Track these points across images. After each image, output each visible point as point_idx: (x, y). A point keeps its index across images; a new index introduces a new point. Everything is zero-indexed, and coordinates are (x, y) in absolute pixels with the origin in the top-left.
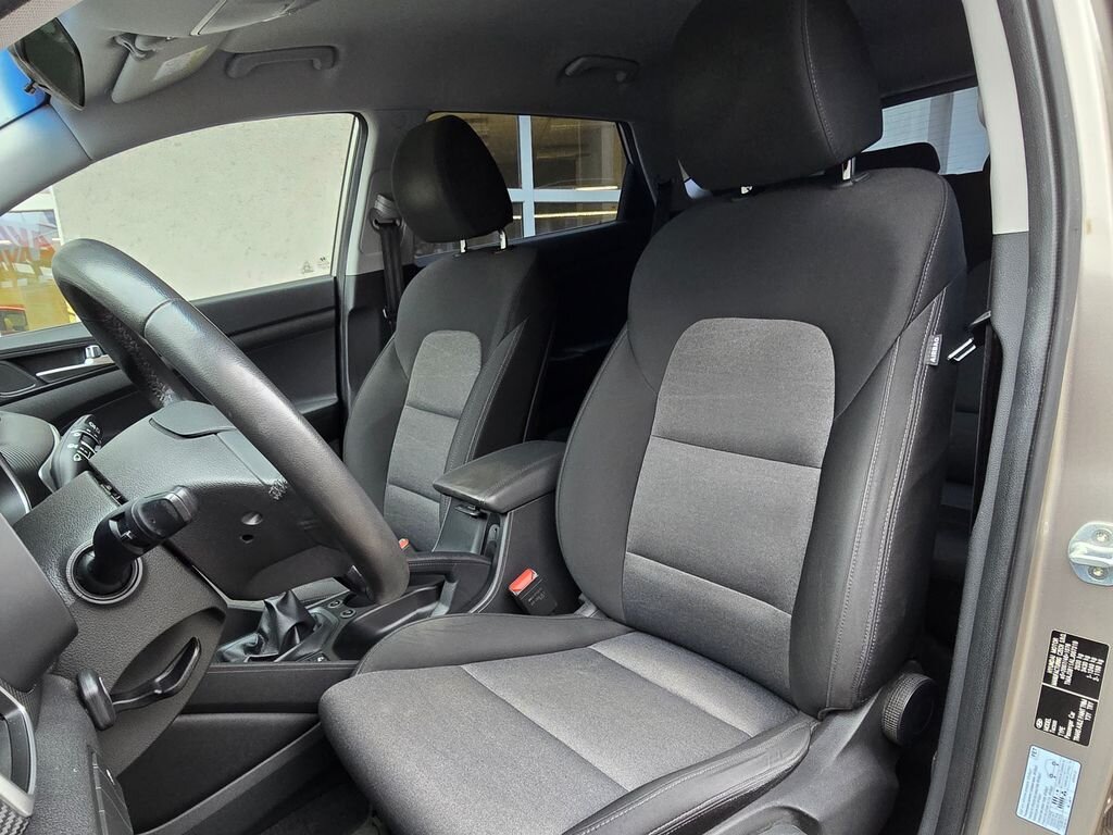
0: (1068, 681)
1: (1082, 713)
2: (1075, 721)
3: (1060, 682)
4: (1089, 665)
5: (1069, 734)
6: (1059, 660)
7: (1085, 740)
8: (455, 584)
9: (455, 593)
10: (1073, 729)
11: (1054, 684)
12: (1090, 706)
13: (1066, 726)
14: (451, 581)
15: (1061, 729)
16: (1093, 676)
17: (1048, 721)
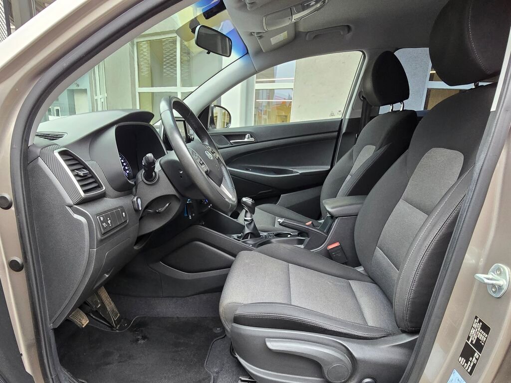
0: (474, 342)
1: (474, 358)
2: (471, 362)
3: (472, 341)
4: (482, 336)
5: (467, 368)
6: (474, 330)
7: (471, 373)
8: (309, 239)
9: (308, 242)
10: (469, 365)
11: (469, 343)
12: (477, 357)
13: (467, 364)
14: (308, 237)
15: (466, 364)
16: (482, 342)
17: (463, 359)
